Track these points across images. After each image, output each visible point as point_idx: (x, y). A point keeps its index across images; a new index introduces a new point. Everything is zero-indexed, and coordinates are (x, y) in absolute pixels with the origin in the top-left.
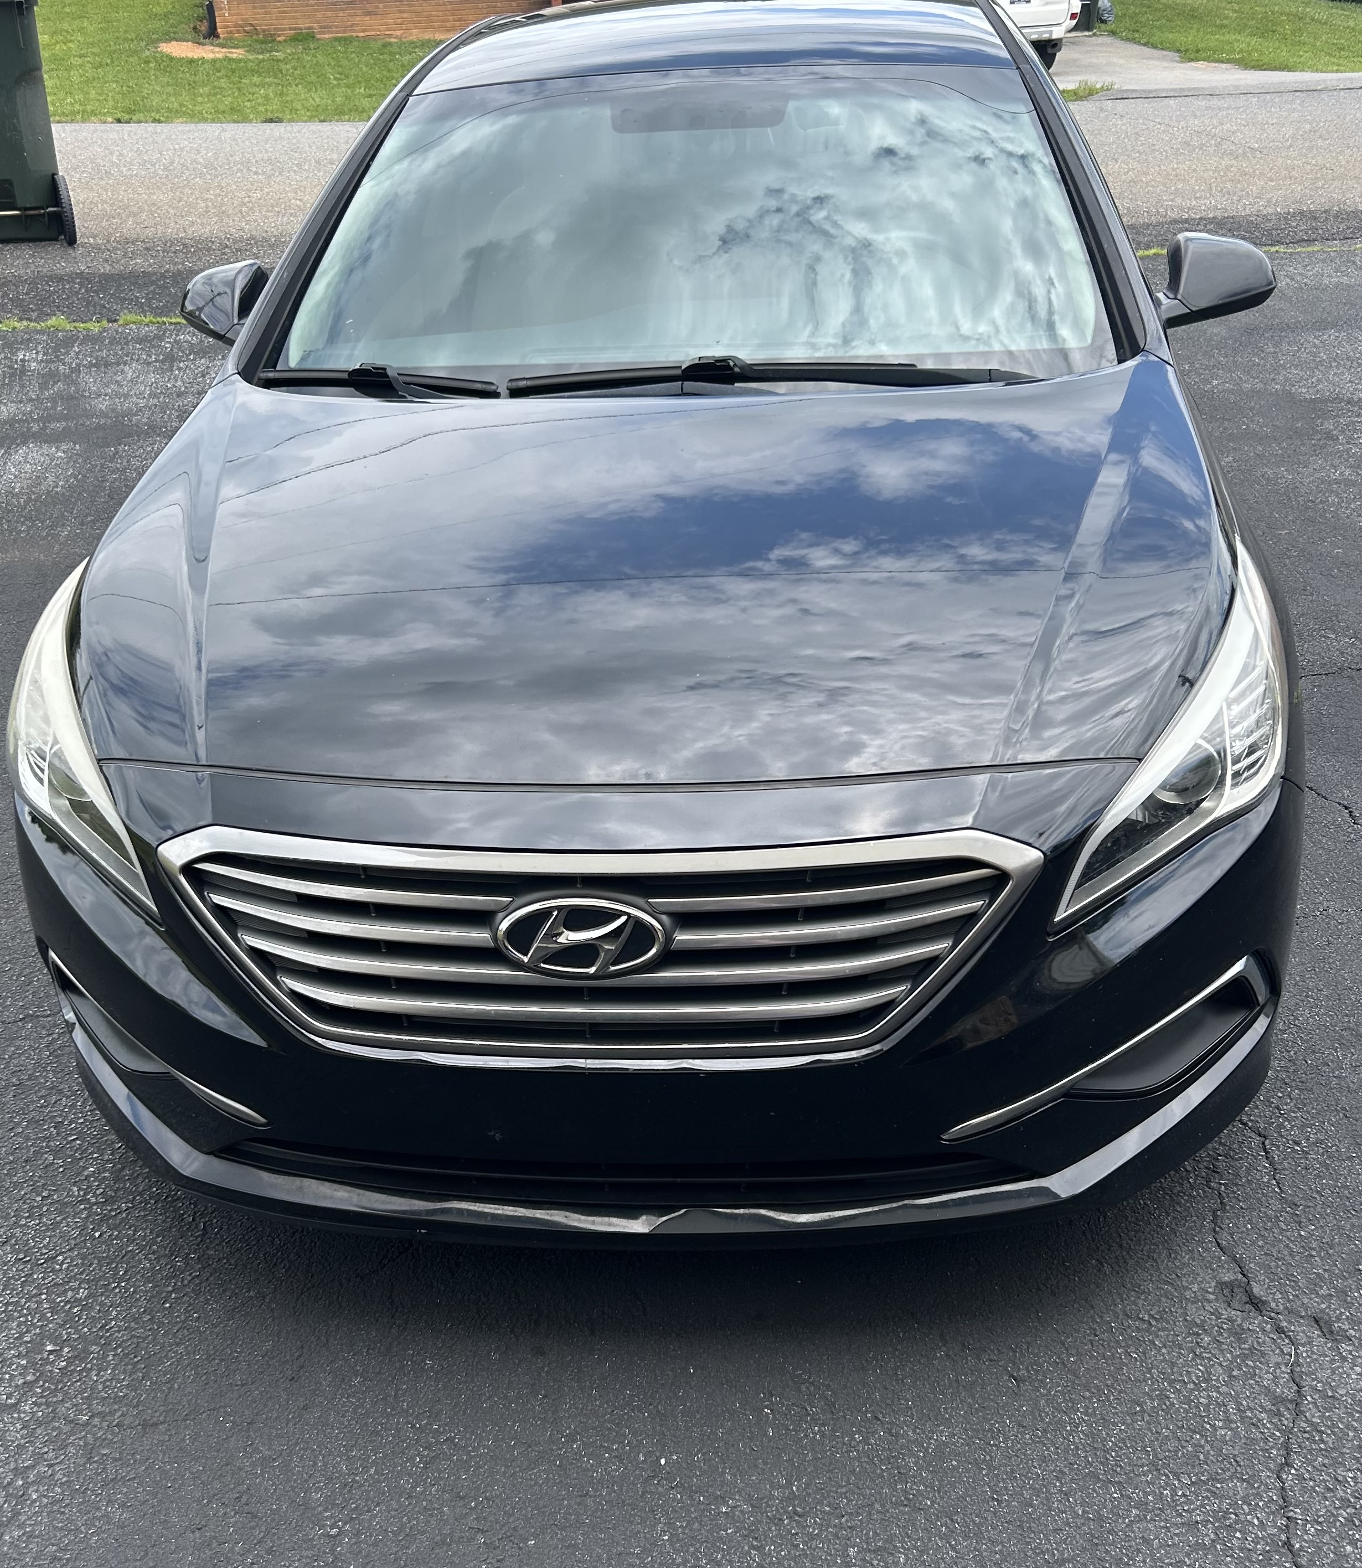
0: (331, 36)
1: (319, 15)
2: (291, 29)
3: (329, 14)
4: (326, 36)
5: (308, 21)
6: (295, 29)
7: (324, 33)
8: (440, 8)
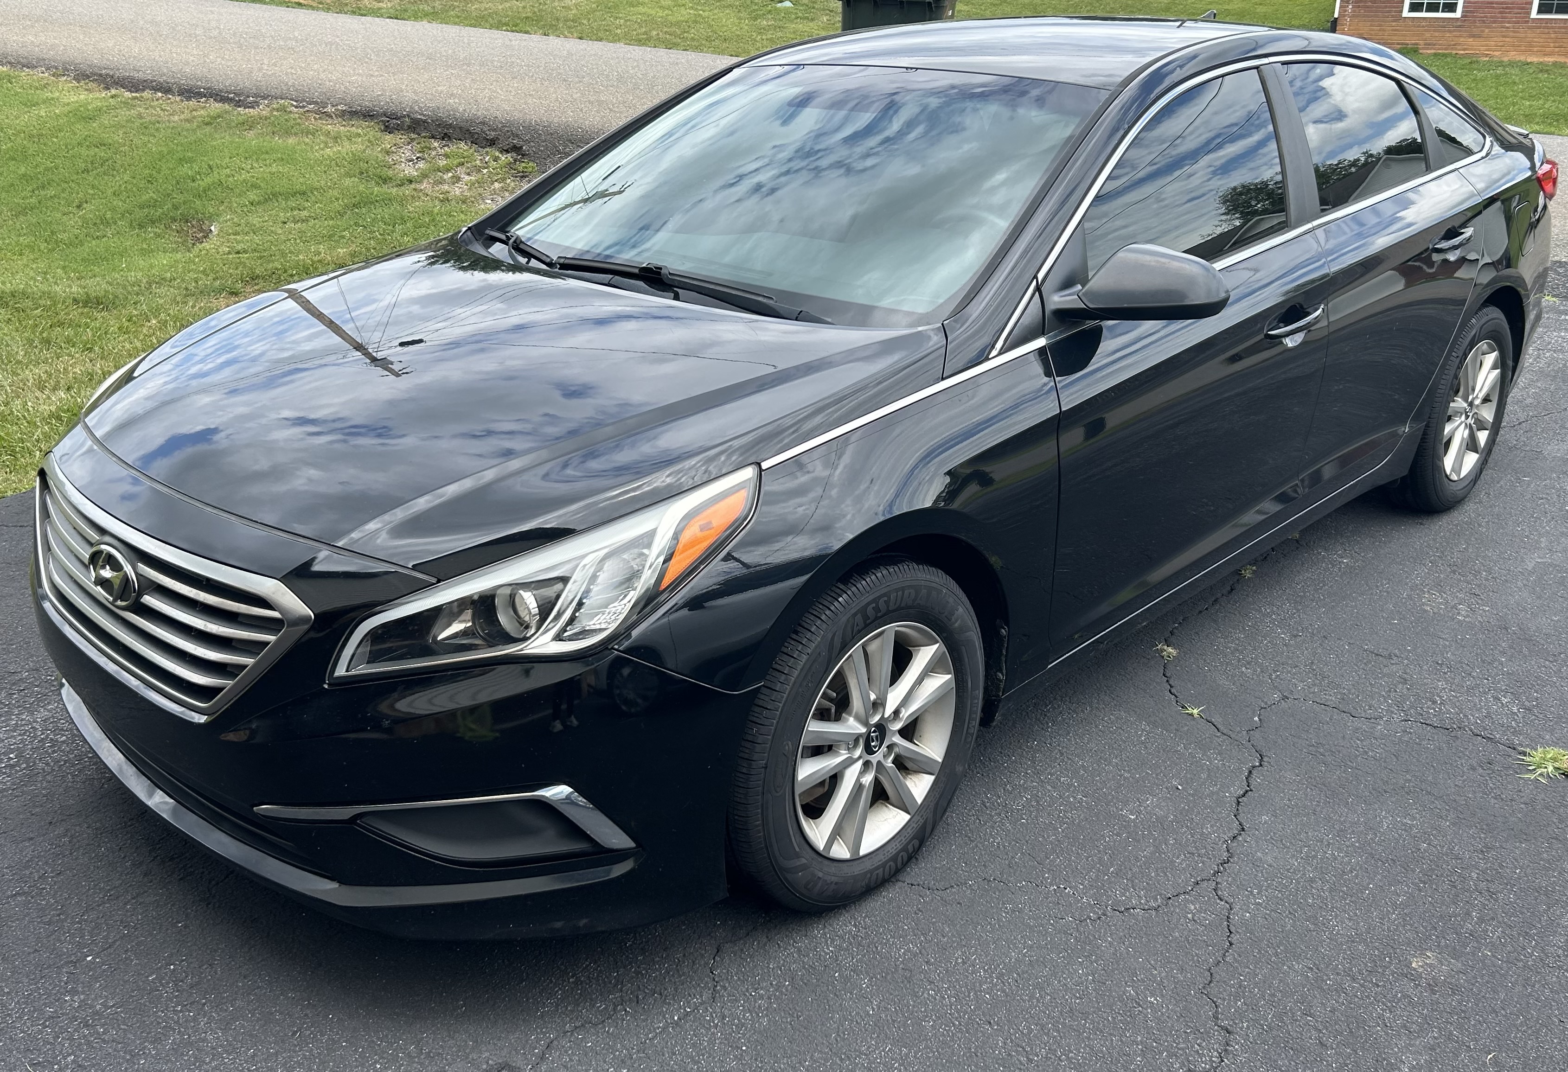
0: (1433, 51)
1: (1428, 35)
2: (1398, 44)
3: (1437, 34)
4: (1429, 52)
5: (1415, 38)
6: (1402, 44)
7: (1427, 49)
8: (1544, 36)
